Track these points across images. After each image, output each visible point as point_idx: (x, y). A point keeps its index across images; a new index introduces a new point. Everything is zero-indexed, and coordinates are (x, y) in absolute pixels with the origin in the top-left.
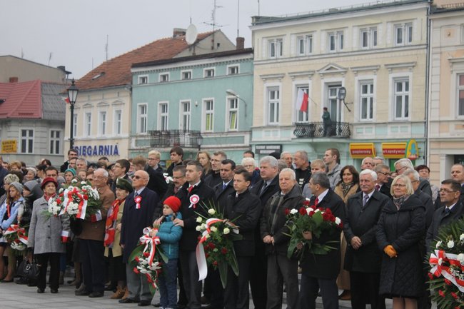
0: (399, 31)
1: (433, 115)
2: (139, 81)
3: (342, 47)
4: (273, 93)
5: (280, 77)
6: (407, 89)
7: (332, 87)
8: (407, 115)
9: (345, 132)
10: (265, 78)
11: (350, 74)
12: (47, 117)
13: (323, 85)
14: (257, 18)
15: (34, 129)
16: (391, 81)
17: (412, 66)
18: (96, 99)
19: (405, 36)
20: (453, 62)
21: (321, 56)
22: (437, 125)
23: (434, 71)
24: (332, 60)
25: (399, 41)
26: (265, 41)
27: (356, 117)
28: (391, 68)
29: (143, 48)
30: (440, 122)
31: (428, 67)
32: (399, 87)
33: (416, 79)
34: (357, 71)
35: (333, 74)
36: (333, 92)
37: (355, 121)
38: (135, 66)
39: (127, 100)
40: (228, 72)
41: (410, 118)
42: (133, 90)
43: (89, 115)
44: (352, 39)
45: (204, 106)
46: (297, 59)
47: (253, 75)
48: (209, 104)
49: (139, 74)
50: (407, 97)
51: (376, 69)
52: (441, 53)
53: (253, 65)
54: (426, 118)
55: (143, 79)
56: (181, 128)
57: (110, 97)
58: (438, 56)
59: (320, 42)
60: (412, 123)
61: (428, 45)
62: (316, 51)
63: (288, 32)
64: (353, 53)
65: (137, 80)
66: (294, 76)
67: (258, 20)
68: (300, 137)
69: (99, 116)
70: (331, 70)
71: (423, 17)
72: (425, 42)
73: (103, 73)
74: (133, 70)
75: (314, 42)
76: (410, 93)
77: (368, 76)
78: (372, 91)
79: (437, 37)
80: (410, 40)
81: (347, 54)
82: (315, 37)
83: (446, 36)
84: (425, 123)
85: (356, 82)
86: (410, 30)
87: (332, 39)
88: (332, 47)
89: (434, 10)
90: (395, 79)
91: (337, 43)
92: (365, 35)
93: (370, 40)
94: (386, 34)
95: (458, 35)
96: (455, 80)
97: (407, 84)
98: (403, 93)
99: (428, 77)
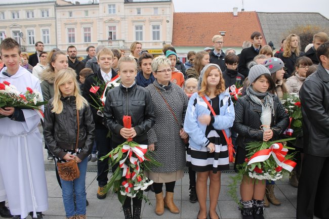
0: (43, 13)
1: (59, 43)
3: (18, 17)
7: (15, 32)
8: (48, 42)
9: (23, 49)
11: (23, 28)
13: (11, 31)
17: (50, 25)
19: (45, 14)
20: (66, 24)
21: (9, 21)
22: (61, 46)
23: (59, 27)
24: (16, 22)
25: (43, 16)
27: (27, 43)
28: (41, 26)
30: (62, 45)
31: (56, 25)
32: (44, 32)
33: (51, 30)
34: (26, 27)
35: (15, 28)
36: (16, 34)
37: (27, 45)
41: (50, 44)
50: (48, 37)
51: (35, 26)
52: (61, 21)
54: (57, 43)
58: (59, 22)
59: (8, 15)
60: (51, 45)
61: (56, 18)
62: (6, 18)
64: (23, 20)
70: (15, 26)
71: (53, 7)
72: (54, 17)
75: (5, 15)
76: (49, 35)
77: (31, 29)
78: (33, 34)
79: (59, 15)
80: (48, 16)
81: (21, 20)
82: (5, 13)
83: (63, 15)
84: (57, 45)
85: (26, 31)
86: (48, 12)
87: (13, 14)
88: (14, 17)
89: (57, 6)
90: (42, 30)
91: (16, 16)
92: (28, 14)
93: (30, 15)
94: (37, 13)
95: (67, 15)
96: (67, 31)
97: (48, 32)
98: (46, 35)
99: (56, 29)
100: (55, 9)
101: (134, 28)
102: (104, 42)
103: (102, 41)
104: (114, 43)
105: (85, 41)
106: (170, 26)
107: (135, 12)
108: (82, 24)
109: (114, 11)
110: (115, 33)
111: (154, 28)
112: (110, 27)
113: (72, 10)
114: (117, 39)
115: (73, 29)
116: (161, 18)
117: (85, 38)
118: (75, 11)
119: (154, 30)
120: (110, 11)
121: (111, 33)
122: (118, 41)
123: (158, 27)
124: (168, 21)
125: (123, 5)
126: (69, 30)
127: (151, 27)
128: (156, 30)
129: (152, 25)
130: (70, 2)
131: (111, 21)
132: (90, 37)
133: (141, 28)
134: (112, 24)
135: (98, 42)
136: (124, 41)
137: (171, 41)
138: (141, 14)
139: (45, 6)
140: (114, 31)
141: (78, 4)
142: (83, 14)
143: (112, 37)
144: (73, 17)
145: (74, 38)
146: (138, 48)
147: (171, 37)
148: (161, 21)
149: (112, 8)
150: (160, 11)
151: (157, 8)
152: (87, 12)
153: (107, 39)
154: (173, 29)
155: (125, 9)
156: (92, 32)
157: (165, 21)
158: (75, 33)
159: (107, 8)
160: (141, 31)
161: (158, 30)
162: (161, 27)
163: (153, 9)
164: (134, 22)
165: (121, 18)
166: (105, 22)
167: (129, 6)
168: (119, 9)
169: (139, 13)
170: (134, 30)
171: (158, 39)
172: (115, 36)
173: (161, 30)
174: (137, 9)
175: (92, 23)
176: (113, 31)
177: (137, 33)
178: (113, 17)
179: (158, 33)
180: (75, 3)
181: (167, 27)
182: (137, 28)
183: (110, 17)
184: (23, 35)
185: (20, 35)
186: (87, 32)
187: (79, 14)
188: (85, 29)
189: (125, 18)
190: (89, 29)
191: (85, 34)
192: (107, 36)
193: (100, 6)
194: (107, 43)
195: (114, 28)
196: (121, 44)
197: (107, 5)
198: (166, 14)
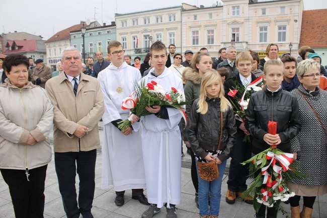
0: (170, 17)
1: (184, 45)
2: (73, 37)
3: (149, 23)
4: (124, 39)
5: (127, 34)
6: (174, 36)
7: (146, 37)
10: (121, 34)
11: (153, 32)
12: (39, 51)
13: (143, 37)
14: (117, 14)
15: (35, 55)
16: (168, 34)
17: (175, 29)
18: (57, 44)
19: (172, 19)
20: (190, 27)
21: (142, 26)
23: (184, 30)
24: (146, 27)
25: (170, 20)
26: (120, 22)
28: (168, 29)
29: (71, 28)
30: (186, 47)
31: (181, 29)
32: (170, 36)
33: (177, 33)
34: (155, 31)
35: (146, 32)
36: (146, 38)
38: (71, 32)
39: (69, 44)
40: (106, 32)
42: (71, 40)
43: (55, 50)
44: (153, 20)
45: (98, 44)
46: (132, 27)
47: (116, 33)
48: (100, 44)
49: (73, 35)
50: (174, 39)
51: (162, 30)
52: (186, 24)
53: (116, 30)
54: (181, 46)
55: (74, 36)
56: (90, 52)
57: (63, 43)
59: (141, 21)
61: (181, 22)
62: (139, 24)
63: (129, 18)
64: (153, 25)
65: (72, 37)
66: (132, 33)
67: (117, 15)
68: (136, 53)
69: (59, 50)
70: (146, 31)
71: (179, 12)
73: (58, 36)
74: (71, 34)
75: (139, 22)
76: (175, 38)
77: (160, 32)
78: (161, 37)
79: (185, 19)
80: (174, 20)
81: (151, 25)
82: (139, 20)
83: (188, 19)
84: (181, 48)
85: (155, 35)
86: (174, 17)
87: (145, 20)
88: (145, 23)
89: (183, 10)
90: (169, 33)
91: (147, 22)
92: (157, 19)
93: (159, 20)
94: (165, 18)
95: (192, 18)
96: (191, 33)
97: (174, 35)
98: (172, 38)
99: (181, 32)
100: (181, 14)
101: (258, 29)
102: (226, 44)
103: (224, 43)
104: (237, 45)
105: (208, 43)
106: (299, 25)
107: (260, 12)
108: (206, 26)
109: (238, 12)
110: (238, 34)
111: (280, 28)
112: (233, 29)
113: (197, 13)
114: (240, 40)
115: (197, 32)
116: (288, 18)
117: (209, 40)
118: (199, 14)
119: (280, 31)
120: (234, 13)
121: (234, 35)
122: (241, 42)
123: (284, 28)
124: (296, 21)
125: (247, 6)
126: (194, 32)
127: (277, 28)
128: (282, 31)
129: (278, 26)
130: (195, 6)
131: (235, 22)
132: (213, 40)
133: (266, 29)
134: (235, 26)
135: (220, 44)
136: (247, 43)
137: (298, 42)
138: (266, 14)
139: (172, 12)
140: (238, 33)
141: (202, 7)
142: (207, 17)
143: (235, 39)
144: (197, 20)
145: (197, 40)
146: (272, 50)
147: (299, 38)
148: (288, 21)
149: (236, 10)
150: (287, 10)
151: (284, 7)
152: (211, 14)
153: (230, 41)
154: (302, 28)
155: (249, 10)
156: (215, 34)
157: (292, 22)
158: (199, 35)
159: (231, 10)
160: (266, 32)
161: (284, 31)
162: (287, 28)
163: (279, 9)
164: (258, 23)
165: (246, 19)
166: (229, 24)
167: (253, 7)
168: (243, 10)
169: (264, 13)
170: (258, 31)
171: (284, 40)
172: (238, 38)
173: (287, 31)
174: (262, 9)
175: (215, 25)
176: (236, 33)
177: (261, 34)
178: (236, 19)
179: (284, 33)
180: (199, 7)
181: (295, 26)
182: (261, 29)
183: (234, 19)
184: (152, 39)
185: (149, 38)
186: (211, 34)
187: (203, 17)
188: (209, 31)
189: (249, 19)
190: (213, 31)
191: (208, 36)
192: (230, 38)
193: (224, 8)
194: (230, 45)
195: (238, 29)
196: (245, 45)
197: (231, 7)
198: (294, 13)
